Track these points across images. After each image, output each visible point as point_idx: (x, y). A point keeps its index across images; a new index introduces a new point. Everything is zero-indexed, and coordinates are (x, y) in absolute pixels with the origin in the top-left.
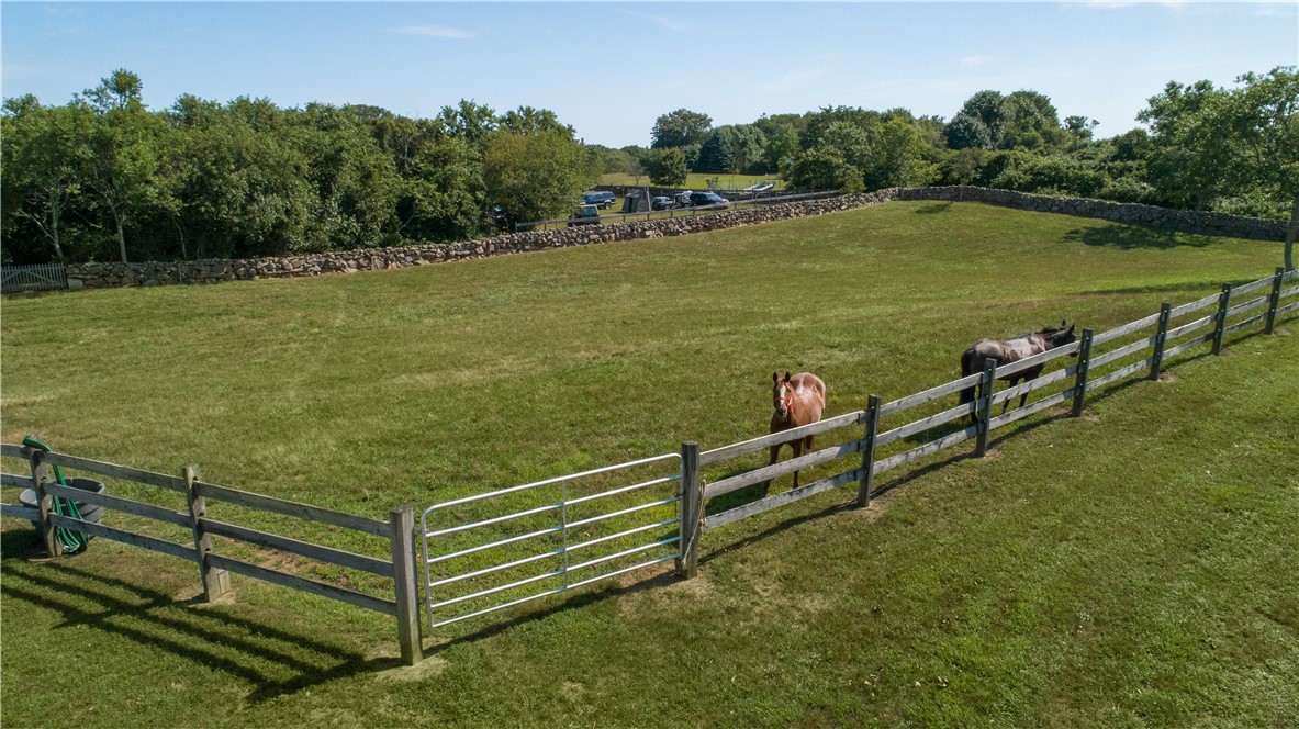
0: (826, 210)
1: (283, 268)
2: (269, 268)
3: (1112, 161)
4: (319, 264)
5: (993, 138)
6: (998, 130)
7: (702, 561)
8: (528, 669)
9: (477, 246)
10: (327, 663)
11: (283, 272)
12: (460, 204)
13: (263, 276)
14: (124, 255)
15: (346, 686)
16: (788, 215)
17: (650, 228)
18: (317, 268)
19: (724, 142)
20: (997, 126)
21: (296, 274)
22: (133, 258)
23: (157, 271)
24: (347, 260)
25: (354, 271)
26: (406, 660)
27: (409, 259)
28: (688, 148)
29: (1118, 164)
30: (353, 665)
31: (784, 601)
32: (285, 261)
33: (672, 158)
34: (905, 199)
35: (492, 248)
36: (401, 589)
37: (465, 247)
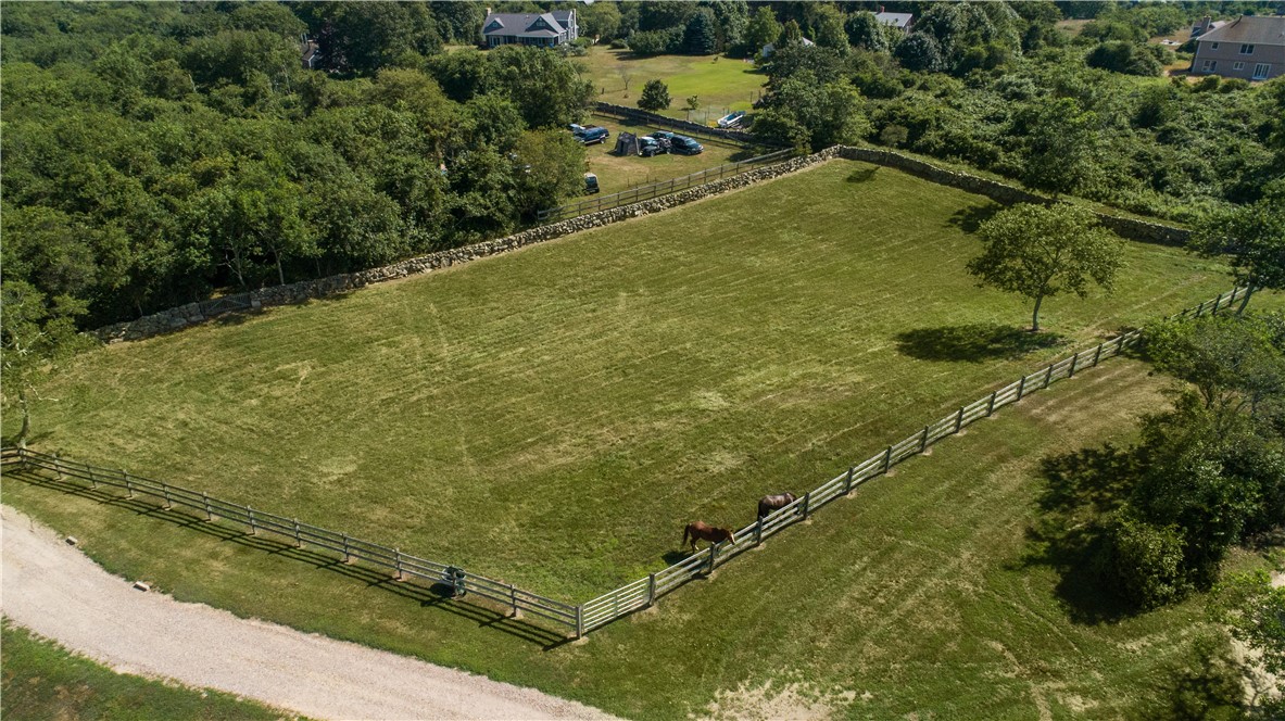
0: (778, 173)
1: (383, 275)
2: (374, 277)
3: (1008, 135)
4: (406, 268)
5: (943, 52)
6: (949, 44)
7: (656, 599)
8: (609, 641)
9: (513, 241)
10: (558, 639)
11: (384, 278)
12: (497, 203)
13: (371, 282)
14: (282, 280)
15: (565, 646)
16: (747, 183)
17: (639, 209)
18: (405, 272)
19: (707, 25)
20: (948, 40)
21: (392, 278)
22: (289, 281)
23: (304, 288)
24: (424, 263)
25: (430, 270)
26: (577, 638)
27: (466, 256)
28: (673, 30)
29: (1012, 138)
30: (566, 641)
31: (678, 616)
32: (385, 271)
33: (657, 88)
34: (844, 157)
35: (523, 241)
36: (578, 622)
37: (504, 242)
